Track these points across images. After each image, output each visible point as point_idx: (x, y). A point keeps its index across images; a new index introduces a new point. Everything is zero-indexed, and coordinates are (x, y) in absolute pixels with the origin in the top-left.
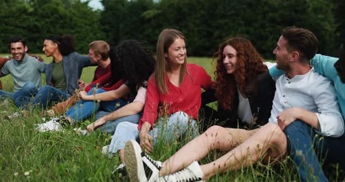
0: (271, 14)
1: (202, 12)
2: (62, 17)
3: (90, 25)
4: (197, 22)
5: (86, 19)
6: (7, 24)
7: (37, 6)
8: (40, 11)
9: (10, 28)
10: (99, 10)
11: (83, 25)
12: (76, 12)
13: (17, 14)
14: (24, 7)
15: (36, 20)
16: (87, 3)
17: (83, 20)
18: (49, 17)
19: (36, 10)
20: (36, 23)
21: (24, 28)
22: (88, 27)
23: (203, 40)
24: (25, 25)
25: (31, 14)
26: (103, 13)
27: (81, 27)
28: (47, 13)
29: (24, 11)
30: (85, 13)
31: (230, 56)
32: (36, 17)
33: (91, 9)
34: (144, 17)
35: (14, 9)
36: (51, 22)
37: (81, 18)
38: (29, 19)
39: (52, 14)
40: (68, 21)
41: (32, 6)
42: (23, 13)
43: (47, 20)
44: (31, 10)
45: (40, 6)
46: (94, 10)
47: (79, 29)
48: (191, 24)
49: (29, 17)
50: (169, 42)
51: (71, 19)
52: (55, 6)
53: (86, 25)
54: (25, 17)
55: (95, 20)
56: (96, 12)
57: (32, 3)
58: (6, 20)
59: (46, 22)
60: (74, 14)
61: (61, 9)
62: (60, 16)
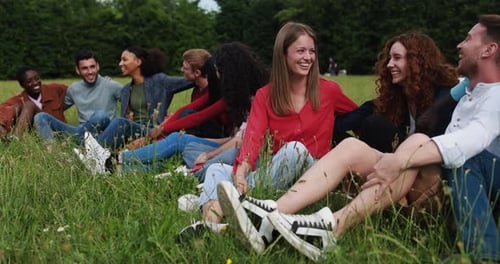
0: (467, 7)
1: (363, 7)
2: (163, 24)
3: (200, 34)
4: (356, 23)
5: (195, 26)
6: (86, 37)
7: (127, 10)
8: (131, 17)
9: (92, 42)
10: (213, 12)
11: (190, 33)
12: (181, 17)
13: (101, 24)
14: (110, 13)
15: (127, 30)
16: (196, 3)
17: (192, 28)
18: (143, 26)
19: (126, 16)
20: (127, 34)
21: (109, 42)
22: (198, 37)
23: (364, 50)
24: (110, 37)
25: (119, 22)
26: (219, 16)
27: (188, 37)
28: (141, 20)
29: (111, 18)
30: (194, 17)
31: (397, 57)
32: (127, 26)
33: (203, 10)
34: (278, 19)
35: (96, 16)
36: (147, 33)
37: (189, 24)
38: (116, 29)
39: (148, 20)
40: (171, 29)
41: (120, 11)
42: (108, 21)
43: (141, 29)
44: (119, 16)
45: (131, 11)
46: (206, 13)
47: (186, 41)
48: (347, 28)
49: (116, 26)
50: (290, 40)
51: (174, 27)
52: (152, 10)
53: (195, 33)
54: (112, 26)
55: (209, 26)
56: (209, 15)
57: (121, 7)
58: (86, 32)
59: (141, 33)
60: (178, 19)
61: (161, 12)
62: (159, 22)
